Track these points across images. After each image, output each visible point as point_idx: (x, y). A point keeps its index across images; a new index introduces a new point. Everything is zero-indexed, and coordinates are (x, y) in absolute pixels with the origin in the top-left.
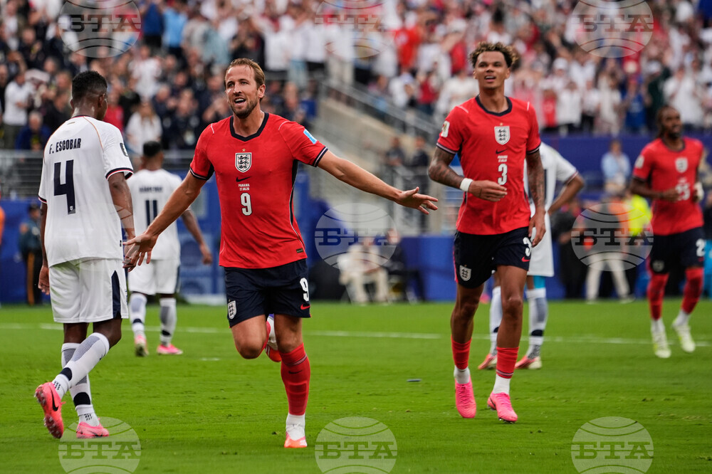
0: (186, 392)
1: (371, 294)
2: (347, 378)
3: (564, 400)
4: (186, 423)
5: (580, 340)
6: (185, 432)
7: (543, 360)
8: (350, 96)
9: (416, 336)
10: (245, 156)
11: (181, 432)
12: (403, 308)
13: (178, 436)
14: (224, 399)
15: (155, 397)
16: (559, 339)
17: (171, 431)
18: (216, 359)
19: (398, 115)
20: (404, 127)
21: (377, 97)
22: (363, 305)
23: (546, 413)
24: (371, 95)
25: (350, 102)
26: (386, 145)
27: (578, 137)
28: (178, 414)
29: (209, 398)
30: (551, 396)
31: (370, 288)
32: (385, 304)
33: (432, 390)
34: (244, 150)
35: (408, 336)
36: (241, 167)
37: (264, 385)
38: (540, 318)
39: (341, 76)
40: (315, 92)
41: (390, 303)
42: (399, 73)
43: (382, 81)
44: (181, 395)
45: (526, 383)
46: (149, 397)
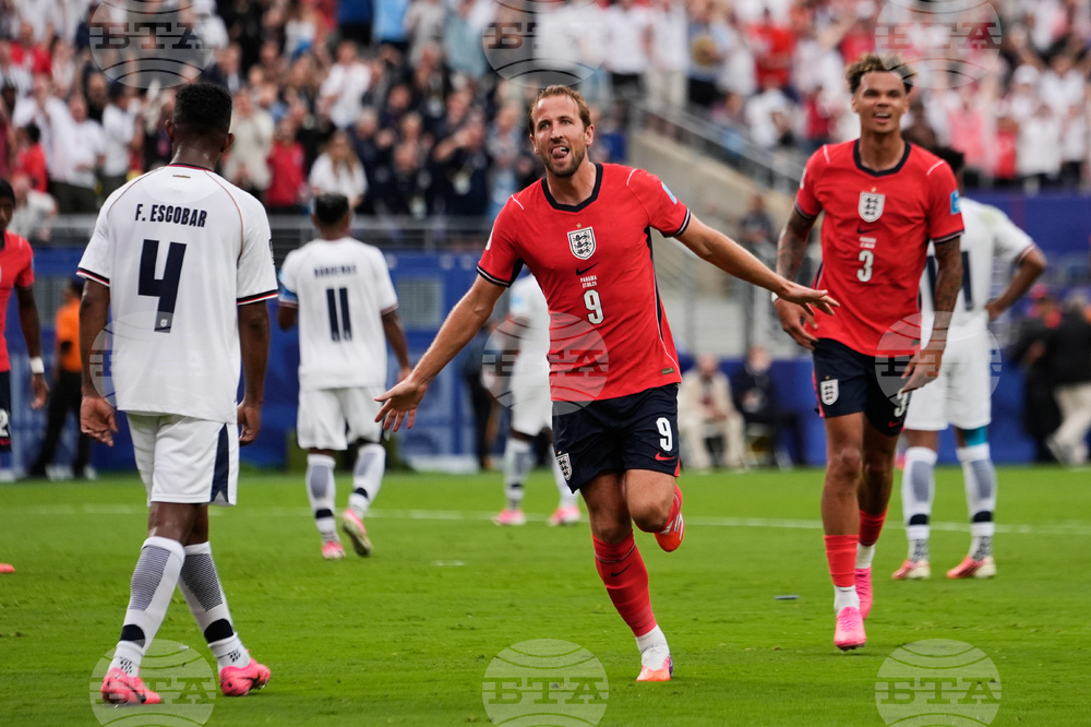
0: (409, 618)
1: (716, 454)
2: (676, 594)
3: (1033, 630)
4: (407, 670)
5: (1059, 530)
6: (406, 685)
7: (998, 563)
8: (680, 125)
9: (791, 524)
10: (583, 234)
11: (400, 685)
12: (769, 477)
13: (395, 693)
14: (473, 629)
15: (356, 627)
16: (1025, 529)
17: (382, 683)
18: (460, 564)
19: (759, 159)
20: (771, 178)
21: (725, 128)
22: (704, 473)
23: (1003, 650)
24: (716, 124)
25: (681, 136)
26: (740, 208)
27: (1057, 196)
28: (395, 654)
29: (448, 627)
30: (1012, 623)
31: (715, 444)
32: (740, 471)
33: (817, 613)
34: (579, 226)
35: (776, 523)
36: (581, 252)
37: (539, 607)
38: (984, 492)
39: (667, 92)
40: (624, 120)
41: (747, 469)
42: (760, 90)
43: (735, 103)
44: (399, 623)
45: (969, 601)
46: (347, 626)
